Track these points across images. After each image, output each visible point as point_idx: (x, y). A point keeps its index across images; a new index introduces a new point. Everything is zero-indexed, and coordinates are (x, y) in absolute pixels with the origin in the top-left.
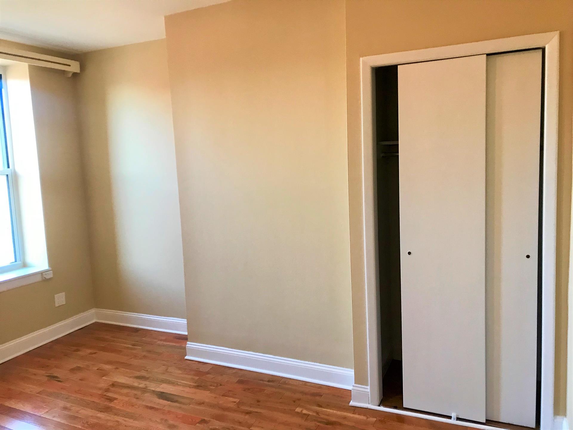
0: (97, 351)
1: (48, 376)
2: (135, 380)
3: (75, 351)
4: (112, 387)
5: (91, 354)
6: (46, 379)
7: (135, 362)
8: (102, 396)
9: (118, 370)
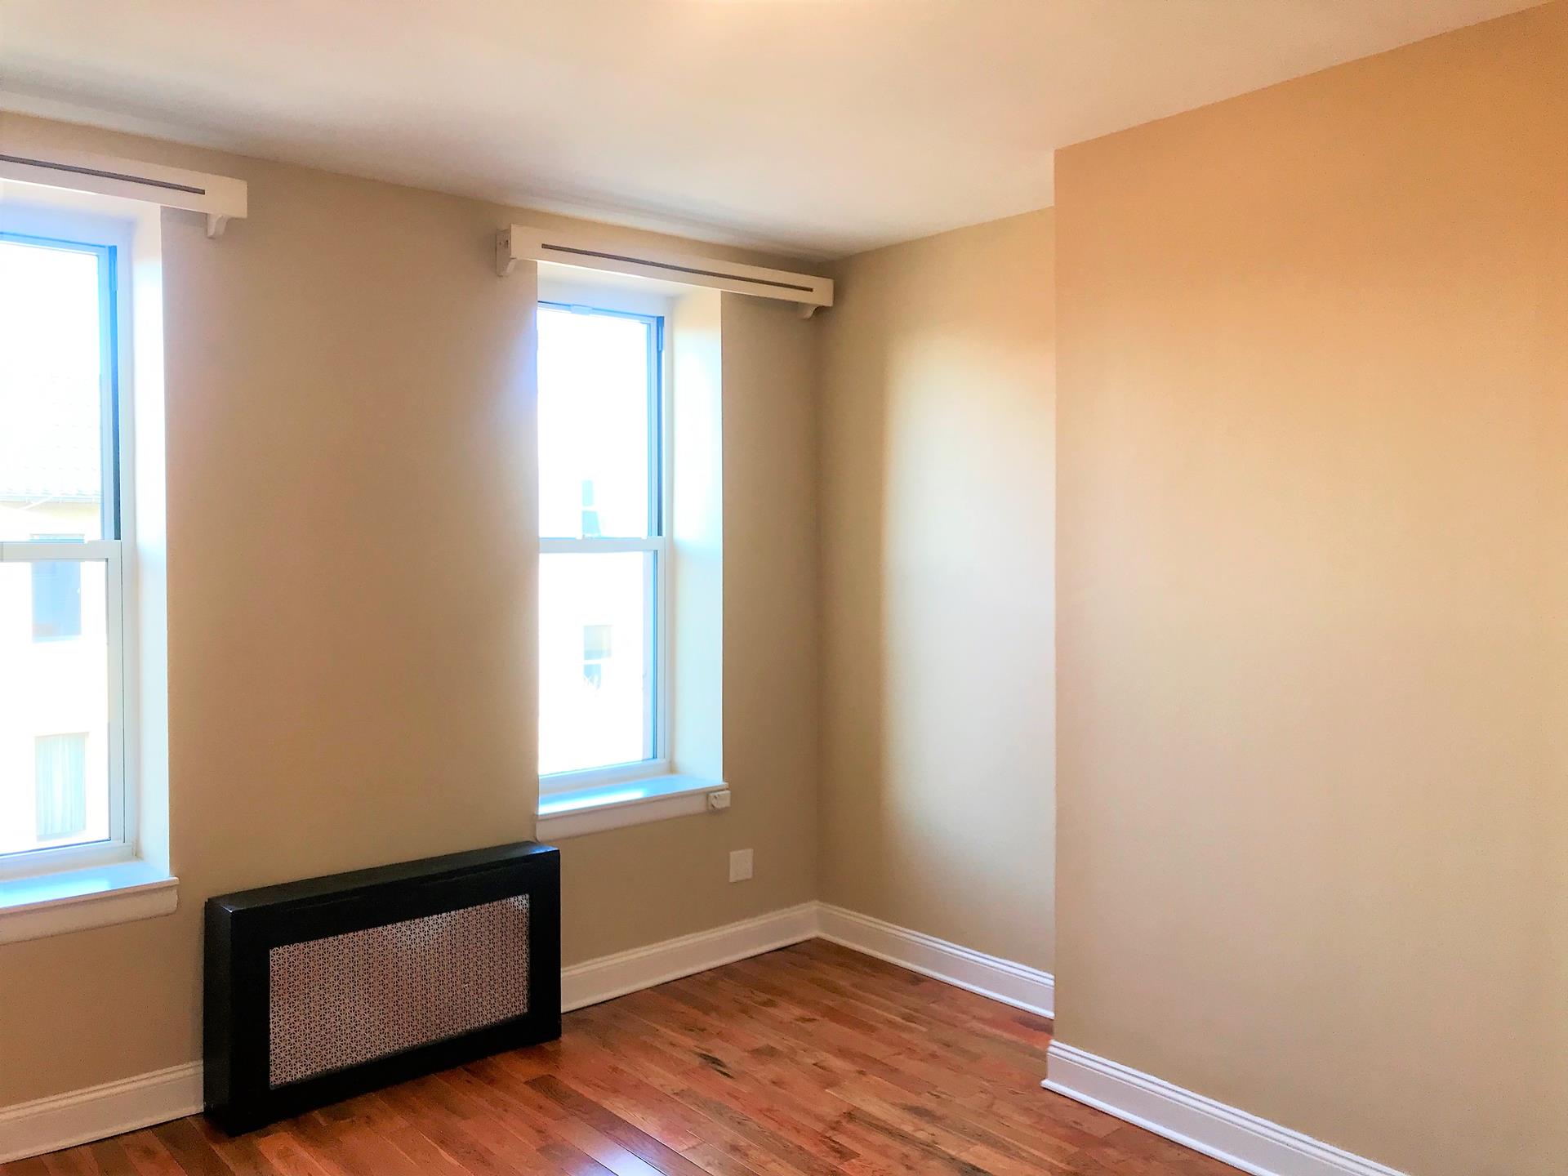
0: (817, 1018)
1: (701, 1055)
2: (907, 1116)
3: (765, 1004)
4: (848, 1122)
5: (804, 1020)
6: (698, 1061)
7: (910, 1066)
8: (823, 1139)
9: (864, 1079)
